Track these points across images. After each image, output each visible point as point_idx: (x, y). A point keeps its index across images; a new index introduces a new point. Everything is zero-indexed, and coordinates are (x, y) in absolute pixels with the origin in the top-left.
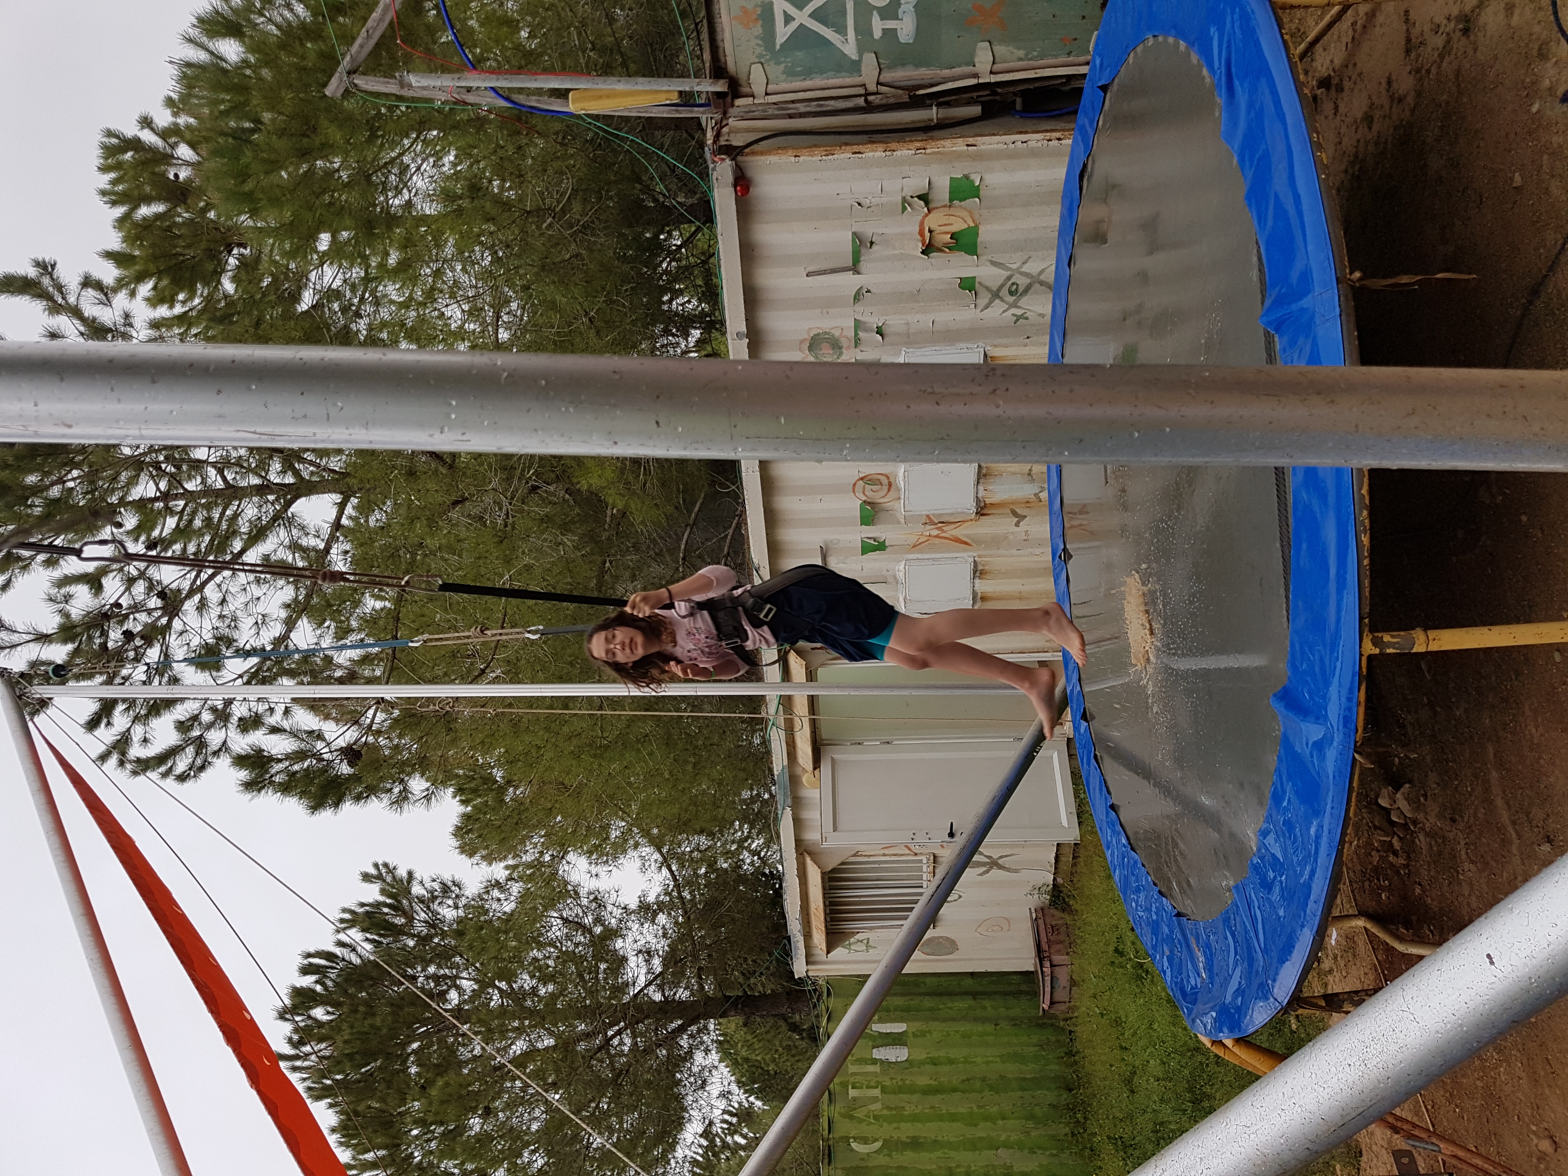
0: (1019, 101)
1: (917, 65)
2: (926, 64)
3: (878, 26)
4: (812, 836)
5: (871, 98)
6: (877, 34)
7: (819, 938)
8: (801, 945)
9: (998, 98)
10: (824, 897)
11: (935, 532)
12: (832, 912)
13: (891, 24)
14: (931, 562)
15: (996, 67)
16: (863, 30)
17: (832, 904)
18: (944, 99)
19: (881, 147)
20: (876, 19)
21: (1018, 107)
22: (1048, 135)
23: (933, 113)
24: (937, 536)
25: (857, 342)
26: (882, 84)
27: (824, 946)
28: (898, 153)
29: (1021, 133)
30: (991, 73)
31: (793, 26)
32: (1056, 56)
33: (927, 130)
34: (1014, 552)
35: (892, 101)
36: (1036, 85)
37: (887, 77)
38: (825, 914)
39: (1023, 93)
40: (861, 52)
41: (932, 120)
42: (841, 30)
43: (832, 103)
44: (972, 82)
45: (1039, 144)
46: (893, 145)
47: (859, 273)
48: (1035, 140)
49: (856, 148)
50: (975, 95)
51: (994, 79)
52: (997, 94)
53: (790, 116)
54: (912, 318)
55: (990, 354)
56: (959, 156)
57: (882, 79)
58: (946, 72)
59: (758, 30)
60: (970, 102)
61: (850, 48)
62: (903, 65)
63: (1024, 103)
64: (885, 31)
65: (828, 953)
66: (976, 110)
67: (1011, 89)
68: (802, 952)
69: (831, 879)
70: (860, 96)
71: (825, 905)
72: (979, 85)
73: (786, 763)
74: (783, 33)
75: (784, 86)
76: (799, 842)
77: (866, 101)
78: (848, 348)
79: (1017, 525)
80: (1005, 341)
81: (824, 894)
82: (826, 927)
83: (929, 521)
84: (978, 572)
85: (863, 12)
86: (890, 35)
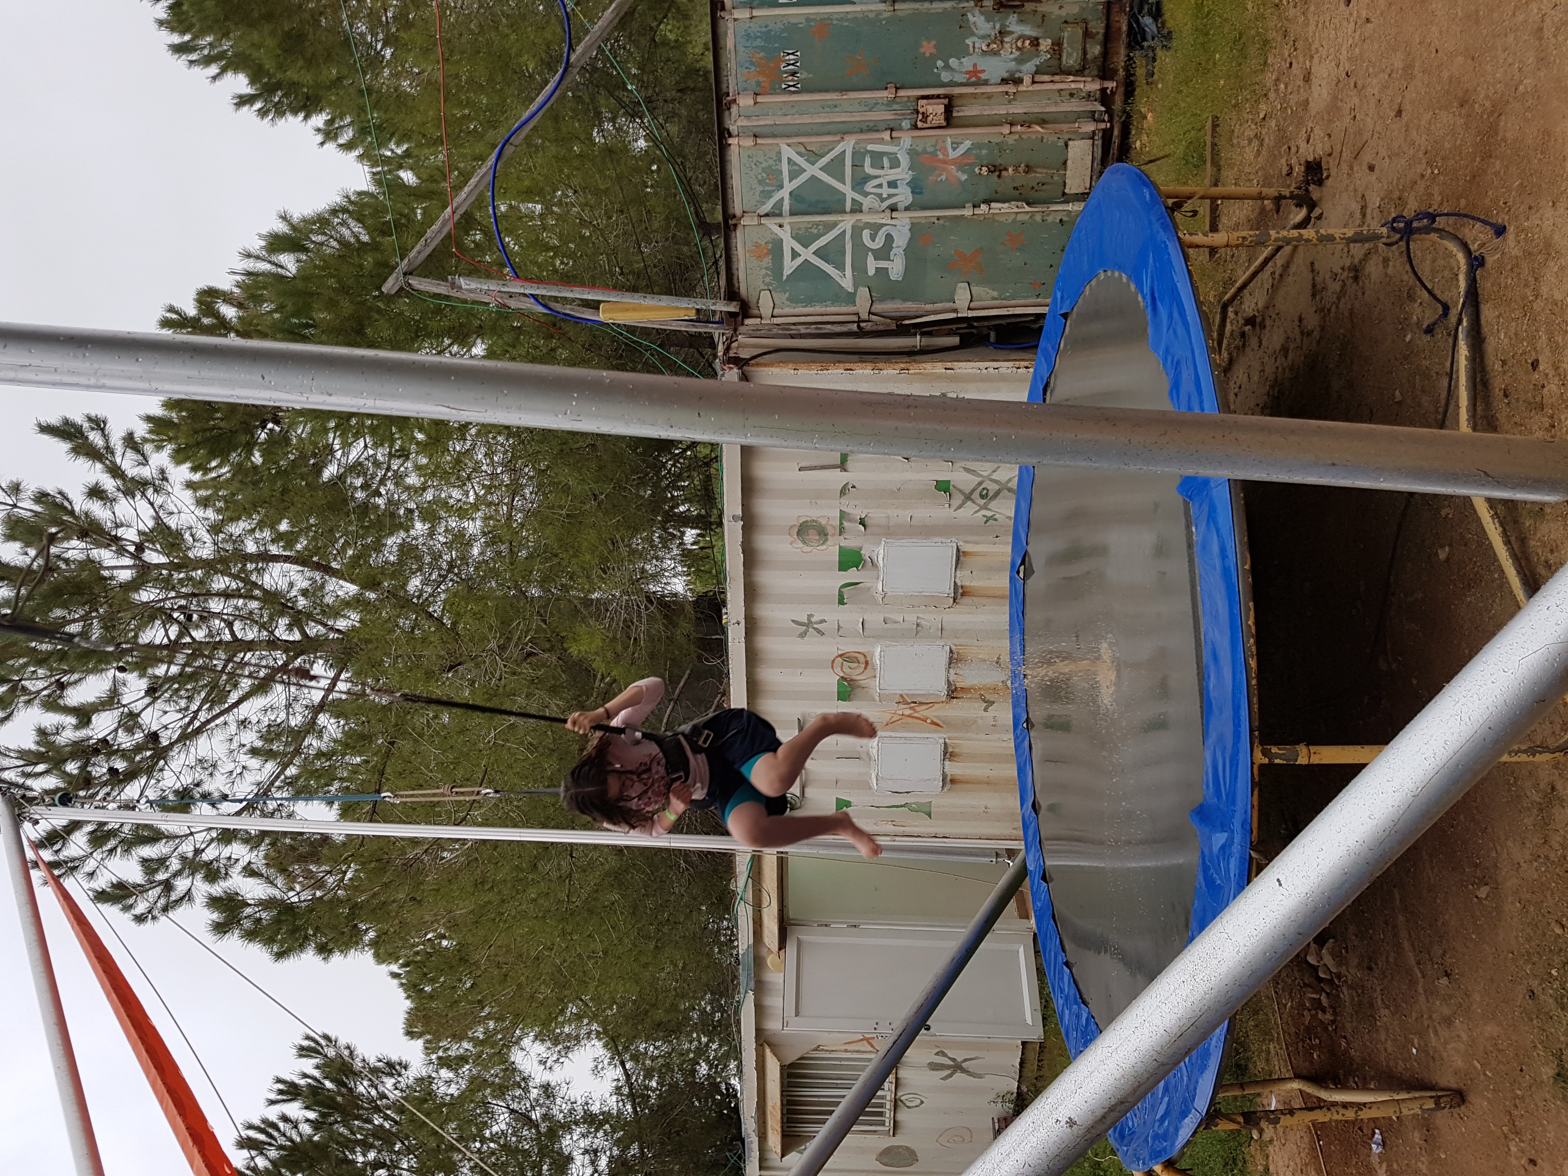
0: (993, 335)
1: (905, 300)
2: (913, 299)
3: (872, 265)
4: (773, 1025)
5: (862, 325)
6: (871, 272)
7: (774, 1140)
8: (755, 1146)
9: (974, 331)
10: (782, 1095)
11: (908, 712)
12: (789, 1112)
13: (883, 264)
14: (903, 741)
15: (972, 305)
16: (859, 268)
17: (790, 1103)
18: (928, 329)
19: (870, 366)
20: (870, 258)
21: (992, 340)
22: (1017, 364)
23: (917, 341)
24: (909, 716)
25: (842, 530)
26: (873, 314)
27: (779, 1150)
28: (885, 372)
29: (994, 360)
30: (969, 309)
31: (799, 261)
32: (1026, 298)
33: (911, 354)
34: (983, 736)
35: (881, 328)
36: (1009, 321)
37: (878, 307)
38: (782, 1114)
39: (997, 328)
40: (856, 286)
41: (915, 347)
42: (840, 267)
43: (829, 326)
44: (952, 315)
45: (1009, 371)
46: (880, 365)
47: (845, 470)
48: (1006, 367)
49: (848, 366)
50: (954, 327)
51: (971, 314)
52: (974, 327)
53: (792, 337)
54: (893, 513)
55: (962, 549)
56: (939, 377)
57: (873, 310)
58: (929, 307)
59: (767, 261)
60: (950, 333)
61: (847, 282)
62: (893, 298)
63: (997, 336)
64: (878, 270)
65: (783, 1156)
66: (955, 340)
67: (986, 324)
68: (756, 1154)
69: (790, 1075)
70: (854, 322)
71: (782, 1104)
72: (958, 318)
73: (751, 942)
74: (789, 266)
75: (787, 311)
76: (759, 1031)
77: (859, 326)
78: (833, 535)
79: (986, 710)
80: (976, 538)
81: (782, 1091)
82: (782, 1127)
83: (903, 700)
84: (948, 754)
85: (860, 250)
86: (882, 272)
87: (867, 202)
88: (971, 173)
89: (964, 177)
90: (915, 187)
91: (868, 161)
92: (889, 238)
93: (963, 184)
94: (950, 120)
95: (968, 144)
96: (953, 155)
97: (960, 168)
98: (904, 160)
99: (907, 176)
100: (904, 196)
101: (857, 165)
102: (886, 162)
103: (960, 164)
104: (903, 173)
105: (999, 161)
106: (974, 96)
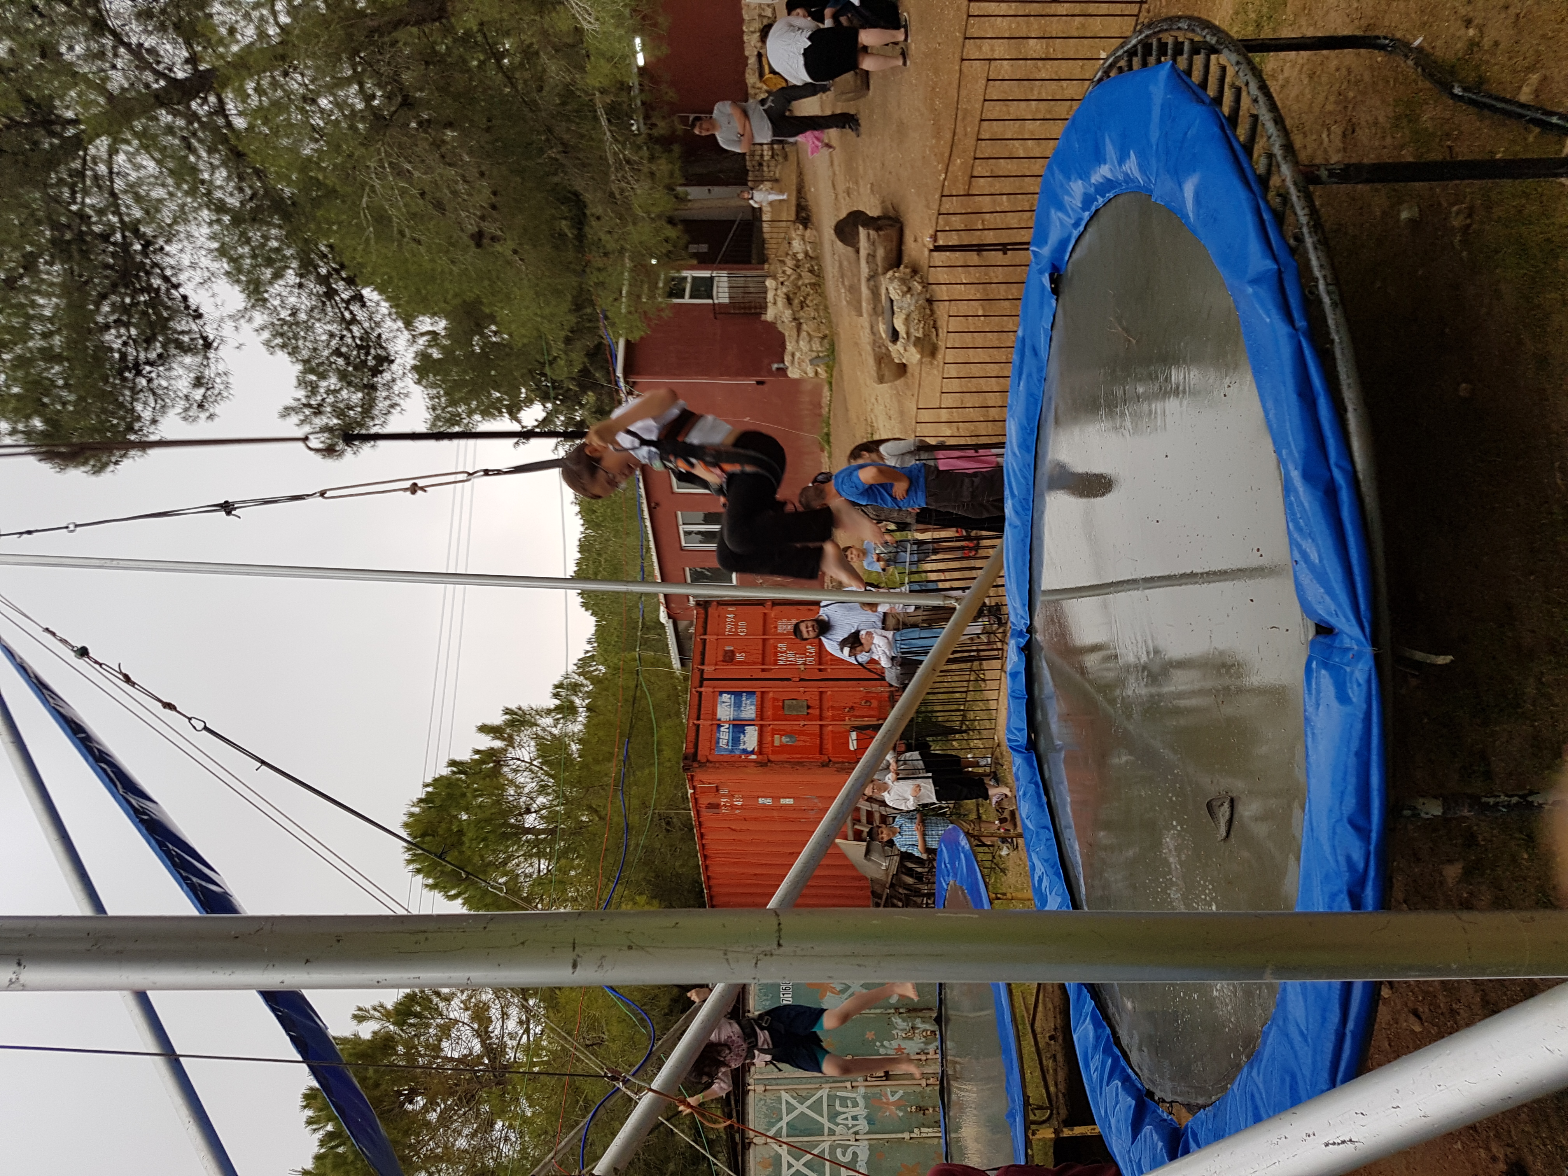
20: (843, 1169)
31: (793, 1171)
59: (770, 1170)
74: (785, 1174)
85: (835, 1164)
87: (838, 1129)
88: (905, 1111)
89: (901, 1114)
90: (870, 1119)
91: (837, 1102)
92: (855, 1155)
93: (900, 1118)
95: (901, 1093)
96: (892, 1099)
97: (899, 1108)
98: (861, 1102)
99: (864, 1112)
100: (863, 1125)
101: (831, 1106)
102: (850, 1105)
103: (898, 1105)
104: (861, 1111)
105: (922, 1104)
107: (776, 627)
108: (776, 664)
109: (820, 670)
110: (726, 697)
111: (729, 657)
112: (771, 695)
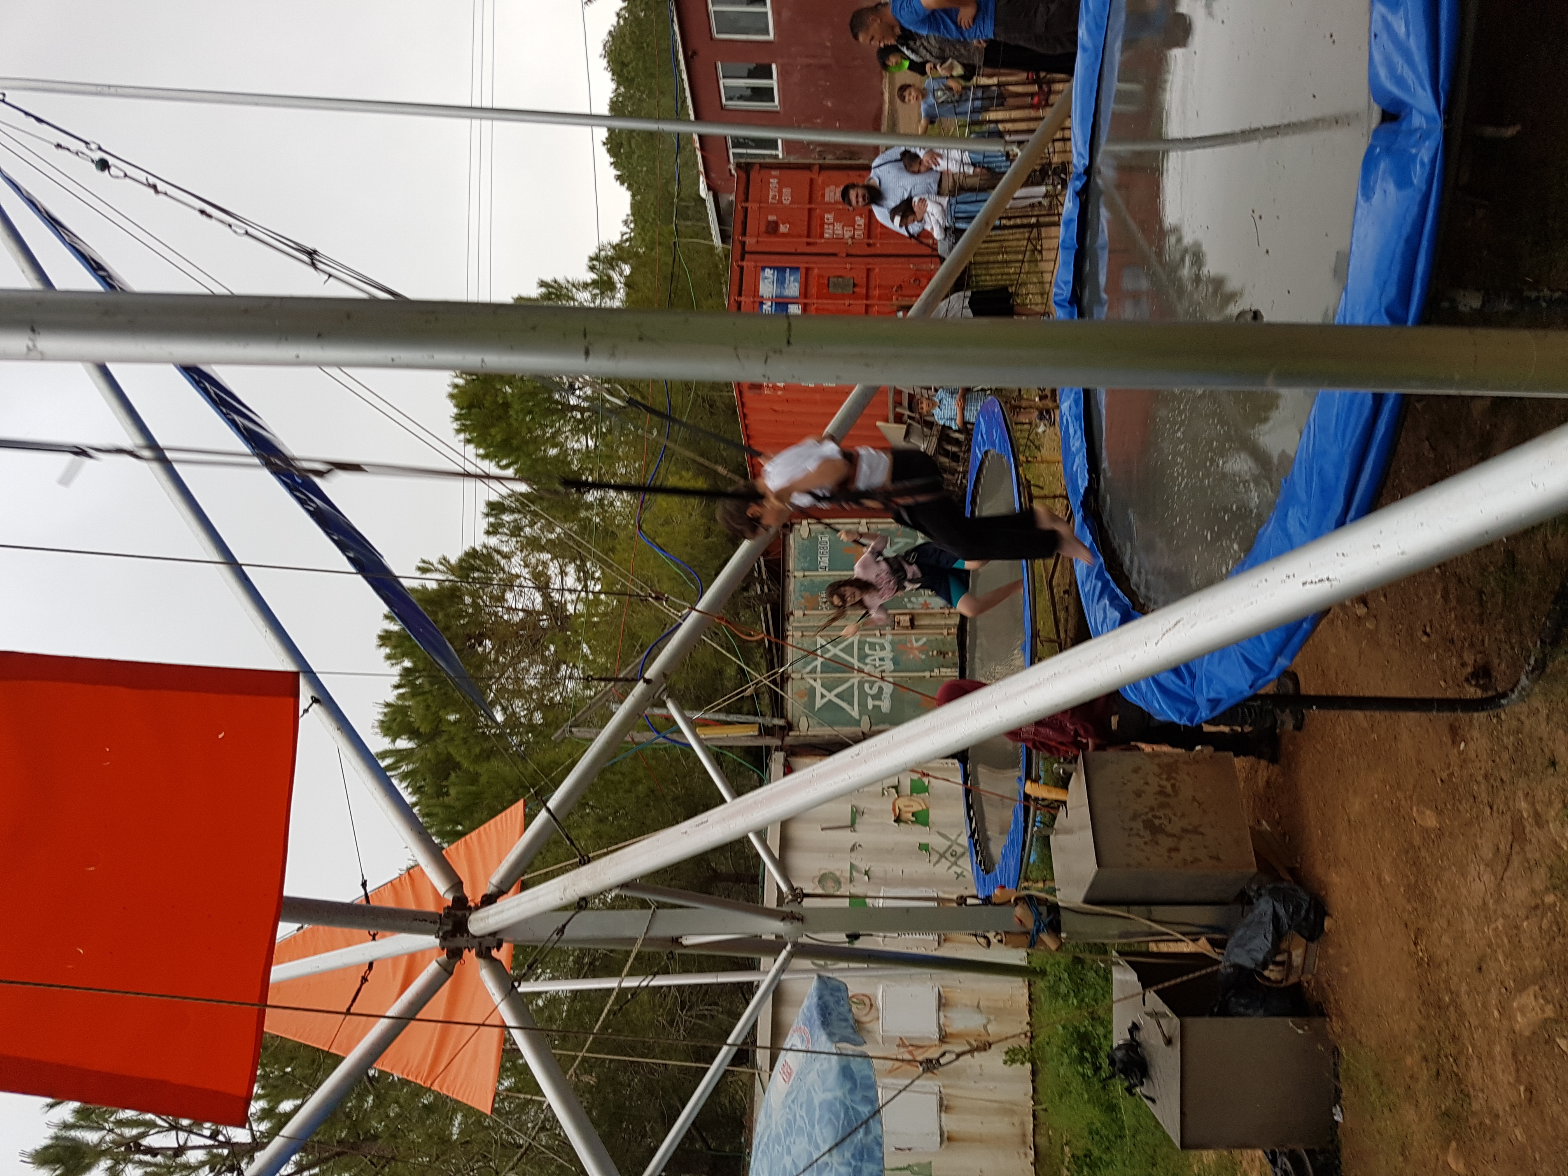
6: (870, 707)
13: (877, 703)
16: (863, 705)
20: (869, 699)
25: (851, 879)
31: (825, 700)
37: (875, 728)
40: (861, 715)
42: (851, 704)
47: (854, 831)
54: (889, 867)
57: (872, 729)
59: (806, 699)
61: (855, 713)
62: (884, 723)
64: (874, 706)
74: (819, 703)
75: (817, 729)
78: (845, 883)
80: (951, 889)
83: (902, 1044)
84: (943, 1107)
85: (863, 695)
86: (877, 708)
87: (867, 668)
88: (927, 654)
89: (923, 657)
90: (895, 661)
91: (867, 647)
92: (881, 689)
93: (923, 660)
94: (912, 625)
95: (924, 639)
96: (916, 645)
97: (922, 652)
98: (888, 647)
99: (891, 655)
100: (889, 665)
101: (861, 649)
102: (878, 648)
103: (921, 650)
104: (887, 654)
105: (942, 649)
106: (926, 614)
107: (823, 195)
108: (822, 236)
109: (869, 245)
110: (768, 272)
111: (772, 229)
112: (816, 271)
